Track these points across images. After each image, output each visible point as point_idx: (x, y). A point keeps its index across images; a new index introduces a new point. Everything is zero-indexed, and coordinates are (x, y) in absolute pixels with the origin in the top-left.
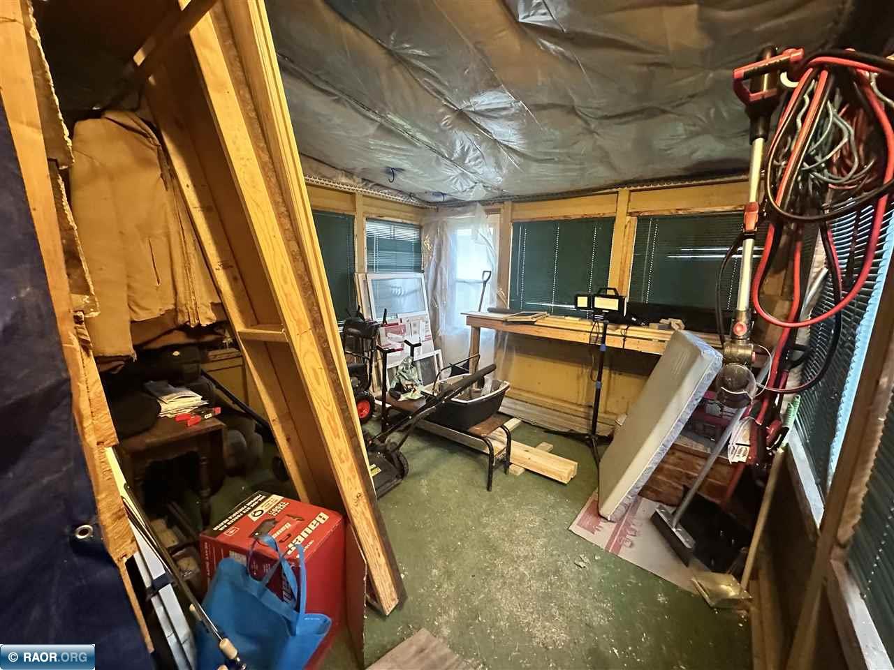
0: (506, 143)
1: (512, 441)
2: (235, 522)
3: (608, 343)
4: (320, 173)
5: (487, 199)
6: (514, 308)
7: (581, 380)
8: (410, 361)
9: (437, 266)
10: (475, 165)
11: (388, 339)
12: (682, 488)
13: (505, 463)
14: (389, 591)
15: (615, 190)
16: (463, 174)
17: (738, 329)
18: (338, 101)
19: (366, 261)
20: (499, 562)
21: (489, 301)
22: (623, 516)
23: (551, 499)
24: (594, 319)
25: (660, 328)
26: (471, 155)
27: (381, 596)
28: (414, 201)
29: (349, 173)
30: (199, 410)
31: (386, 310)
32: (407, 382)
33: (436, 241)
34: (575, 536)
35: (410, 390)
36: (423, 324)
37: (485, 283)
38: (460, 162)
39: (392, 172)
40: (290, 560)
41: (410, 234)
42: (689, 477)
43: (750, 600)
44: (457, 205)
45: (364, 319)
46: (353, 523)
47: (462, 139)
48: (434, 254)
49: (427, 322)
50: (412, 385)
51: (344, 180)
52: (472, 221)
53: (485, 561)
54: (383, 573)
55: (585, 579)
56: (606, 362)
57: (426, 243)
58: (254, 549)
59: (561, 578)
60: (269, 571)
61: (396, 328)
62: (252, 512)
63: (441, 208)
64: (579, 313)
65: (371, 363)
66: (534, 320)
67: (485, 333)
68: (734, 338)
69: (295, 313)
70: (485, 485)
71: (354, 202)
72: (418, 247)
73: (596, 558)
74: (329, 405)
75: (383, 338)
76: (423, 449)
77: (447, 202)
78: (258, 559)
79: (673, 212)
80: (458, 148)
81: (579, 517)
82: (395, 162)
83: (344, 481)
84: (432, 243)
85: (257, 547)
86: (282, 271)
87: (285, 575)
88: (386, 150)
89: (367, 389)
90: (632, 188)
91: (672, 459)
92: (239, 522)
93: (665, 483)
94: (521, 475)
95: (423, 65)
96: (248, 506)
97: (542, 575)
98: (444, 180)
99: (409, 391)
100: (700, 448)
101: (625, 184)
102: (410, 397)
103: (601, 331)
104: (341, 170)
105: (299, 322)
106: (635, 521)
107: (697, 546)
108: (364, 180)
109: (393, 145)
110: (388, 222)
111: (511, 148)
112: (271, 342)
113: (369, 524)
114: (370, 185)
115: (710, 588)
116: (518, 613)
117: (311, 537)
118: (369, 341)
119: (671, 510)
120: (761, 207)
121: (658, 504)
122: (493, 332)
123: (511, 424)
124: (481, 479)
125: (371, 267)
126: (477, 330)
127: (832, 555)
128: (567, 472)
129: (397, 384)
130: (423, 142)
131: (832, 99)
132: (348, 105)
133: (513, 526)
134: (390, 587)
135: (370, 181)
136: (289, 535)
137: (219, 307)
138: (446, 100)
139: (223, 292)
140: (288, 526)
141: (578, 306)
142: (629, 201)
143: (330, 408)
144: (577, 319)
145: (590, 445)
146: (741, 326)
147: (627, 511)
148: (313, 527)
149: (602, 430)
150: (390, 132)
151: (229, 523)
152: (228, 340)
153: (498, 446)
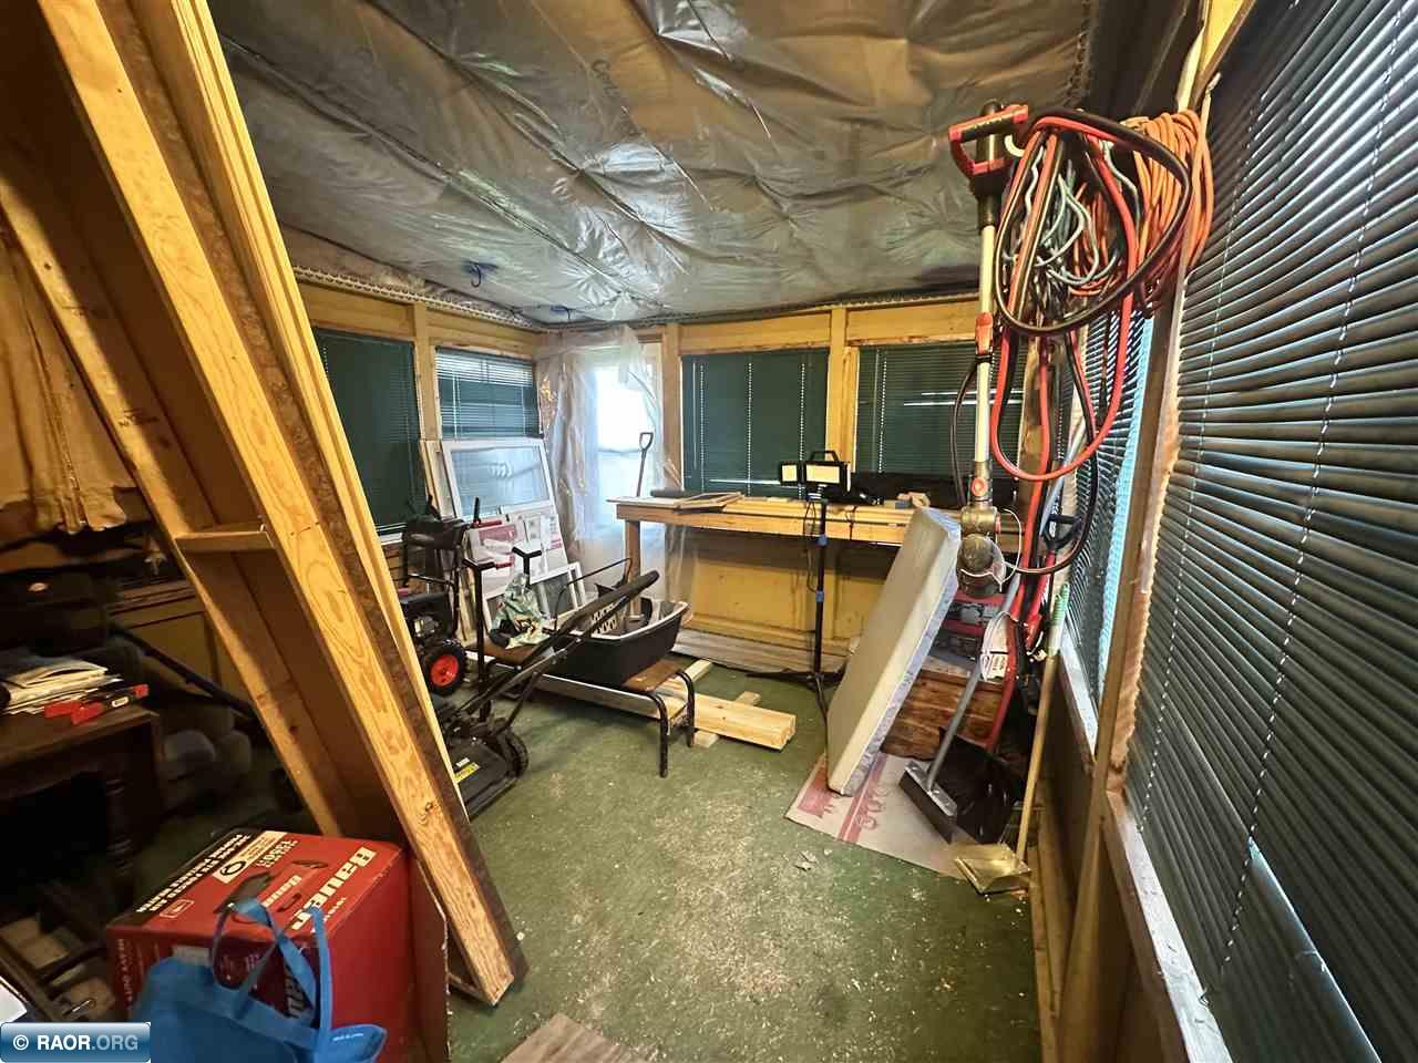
0: (660, 229)
1: (696, 695)
2: (184, 891)
3: (829, 534)
4: (343, 268)
5: (638, 318)
6: (692, 488)
7: (798, 594)
8: (524, 581)
9: (565, 427)
10: (614, 263)
11: (484, 549)
12: (937, 733)
13: (687, 729)
14: (495, 962)
15: (826, 308)
16: (596, 278)
17: (978, 486)
18: (366, 141)
19: (439, 418)
20: (681, 885)
21: (651, 481)
22: (862, 785)
23: (759, 775)
24: (807, 499)
25: (898, 507)
26: (607, 245)
27: (481, 974)
28: (519, 321)
29: (400, 270)
30: (101, 694)
31: (477, 500)
32: (520, 617)
33: (562, 386)
34: (795, 827)
35: (527, 628)
36: (545, 523)
37: (644, 451)
38: (589, 256)
39: (477, 270)
40: (299, 938)
41: (518, 376)
42: (948, 717)
43: (1028, 874)
44: (591, 328)
45: (439, 518)
46: (422, 855)
47: (591, 219)
48: (559, 407)
49: (552, 519)
50: (529, 621)
51: (390, 281)
52: (617, 355)
53: (661, 887)
54: (483, 935)
55: (811, 887)
56: (830, 561)
57: (544, 390)
58: (223, 933)
59: (775, 891)
60: (255, 965)
61: (499, 530)
62: (223, 869)
63: (566, 332)
64: (786, 491)
65: (456, 591)
66: (721, 504)
67: (650, 531)
68: (973, 500)
69: (285, 497)
70: (658, 769)
71: (411, 318)
72: (531, 396)
73: (826, 853)
74: (362, 656)
75: (476, 549)
76: (554, 725)
77: (576, 322)
78: (233, 949)
79: (906, 340)
80: (585, 235)
81: (801, 797)
82: (481, 253)
83: (399, 785)
84: (554, 389)
85: (229, 928)
86: (254, 422)
87: (288, 967)
88: (462, 230)
89: (453, 635)
90: (850, 306)
91: (922, 694)
92: (193, 889)
93: (916, 728)
94: (713, 746)
95: (511, 92)
96: (213, 859)
97: (748, 893)
98: (566, 286)
99: (524, 630)
100: (958, 672)
101: (842, 298)
102: (526, 641)
103: (819, 516)
104: (386, 264)
105: (294, 512)
106: (879, 790)
107: (960, 810)
108: (427, 282)
109: (472, 222)
110: (477, 354)
111: (670, 239)
112: (244, 553)
113: (450, 853)
114: (440, 291)
115: (979, 867)
116: (713, 958)
117: (339, 892)
118: (452, 554)
119: (924, 766)
120: (995, 318)
121: (907, 761)
122: (661, 527)
123: (694, 671)
124: (650, 758)
125: (448, 430)
126: (634, 526)
127: (1109, 786)
128: (780, 731)
129: (502, 621)
130: (525, 221)
131: (1063, 171)
132: (385, 150)
133: (701, 824)
134: (498, 957)
135: (440, 285)
136: (297, 897)
137: (133, 495)
138: (557, 153)
139: (139, 467)
140: (295, 880)
141: (785, 479)
142: (847, 323)
143: (365, 661)
144: (785, 500)
145: (814, 690)
146: (981, 482)
147: (866, 777)
148: (344, 875)
149: (829, 664)
150: (466, 200)
151: (172, 895)
152: (156, 556)
153: (674, 705)
